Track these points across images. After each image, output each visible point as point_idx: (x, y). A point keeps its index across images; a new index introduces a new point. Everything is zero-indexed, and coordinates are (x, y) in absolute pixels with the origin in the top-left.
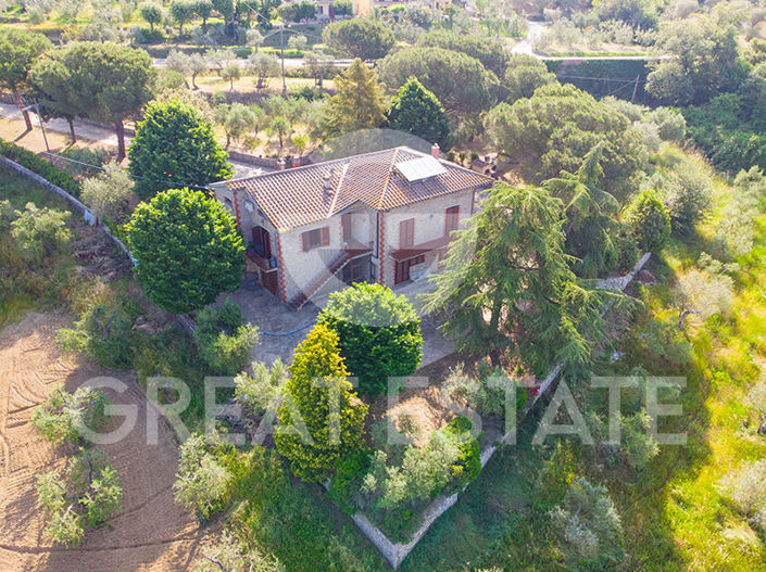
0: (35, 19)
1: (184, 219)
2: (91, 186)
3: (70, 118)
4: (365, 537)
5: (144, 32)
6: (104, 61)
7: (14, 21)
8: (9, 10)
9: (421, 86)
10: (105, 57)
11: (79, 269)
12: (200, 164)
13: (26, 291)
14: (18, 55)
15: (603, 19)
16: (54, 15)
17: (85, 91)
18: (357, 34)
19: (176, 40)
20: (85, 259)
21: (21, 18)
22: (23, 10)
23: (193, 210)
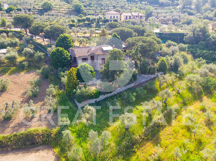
0: (51, 22)
1: (59, 52)
2: (49, 49)
3: (50, 39)
4: (75, 102)
5: (71, 24)
6: (57, 28)
7: (47, 22)
8: (46, 20)
9: (116, 34)
10: (57, 27)
11: (44, 63)
12: (68, 45)
13: (35, 66)
14: (43, 27)
15: (183, 24)
16: (55, 21)
17: (52, 33)
18: (111, 25)
19: (78, 26)
20: (46, 62)
21: (48, 21)
22: (49, 20)
23: (61, 51)
